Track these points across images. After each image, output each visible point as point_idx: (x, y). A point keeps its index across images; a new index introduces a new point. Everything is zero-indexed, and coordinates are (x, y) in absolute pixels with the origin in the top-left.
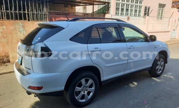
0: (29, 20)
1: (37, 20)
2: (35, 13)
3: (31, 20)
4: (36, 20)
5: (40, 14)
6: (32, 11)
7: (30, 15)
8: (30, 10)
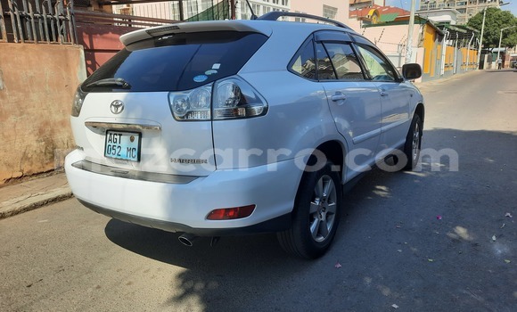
0: (11, 39)
1: (39, 39)
2: (30, 14)
3: (19, 38)
4: (35, 38)
5: (48, 19)
6: (21, 8)
7: (13, 21)
8: (13, 5)
